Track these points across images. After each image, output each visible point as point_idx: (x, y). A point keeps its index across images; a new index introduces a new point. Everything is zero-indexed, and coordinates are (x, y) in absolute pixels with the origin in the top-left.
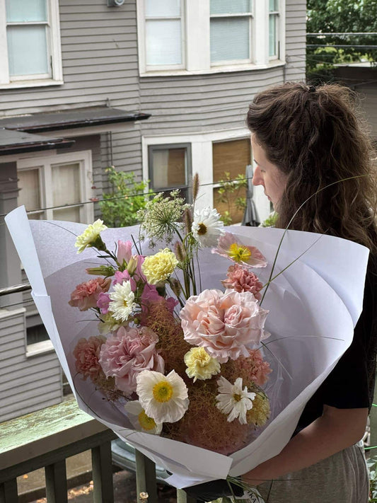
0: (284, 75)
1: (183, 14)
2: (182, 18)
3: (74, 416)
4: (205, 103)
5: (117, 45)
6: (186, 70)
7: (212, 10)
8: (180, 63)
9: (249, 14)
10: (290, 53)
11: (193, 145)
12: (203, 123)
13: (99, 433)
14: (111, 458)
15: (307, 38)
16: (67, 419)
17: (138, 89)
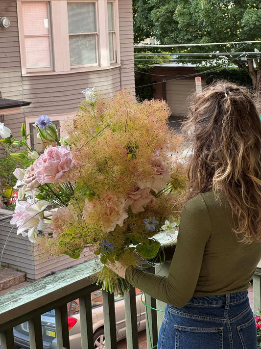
0: (120, 73)
1: (50, 33)
2: (50, 36)
3: (17, 300)
4: (68, 93)
5: (6, 55)
6: (54, 71)
7: (70, 31)
8: (49, 66)
9: (95, 33)
10: (124, 58)
11: (60, 122)
12: (67, 107)
13: (11, 320)
14: (14, 340)
15: (134, 48)
16: (13, 302)
17: (22, 85)
